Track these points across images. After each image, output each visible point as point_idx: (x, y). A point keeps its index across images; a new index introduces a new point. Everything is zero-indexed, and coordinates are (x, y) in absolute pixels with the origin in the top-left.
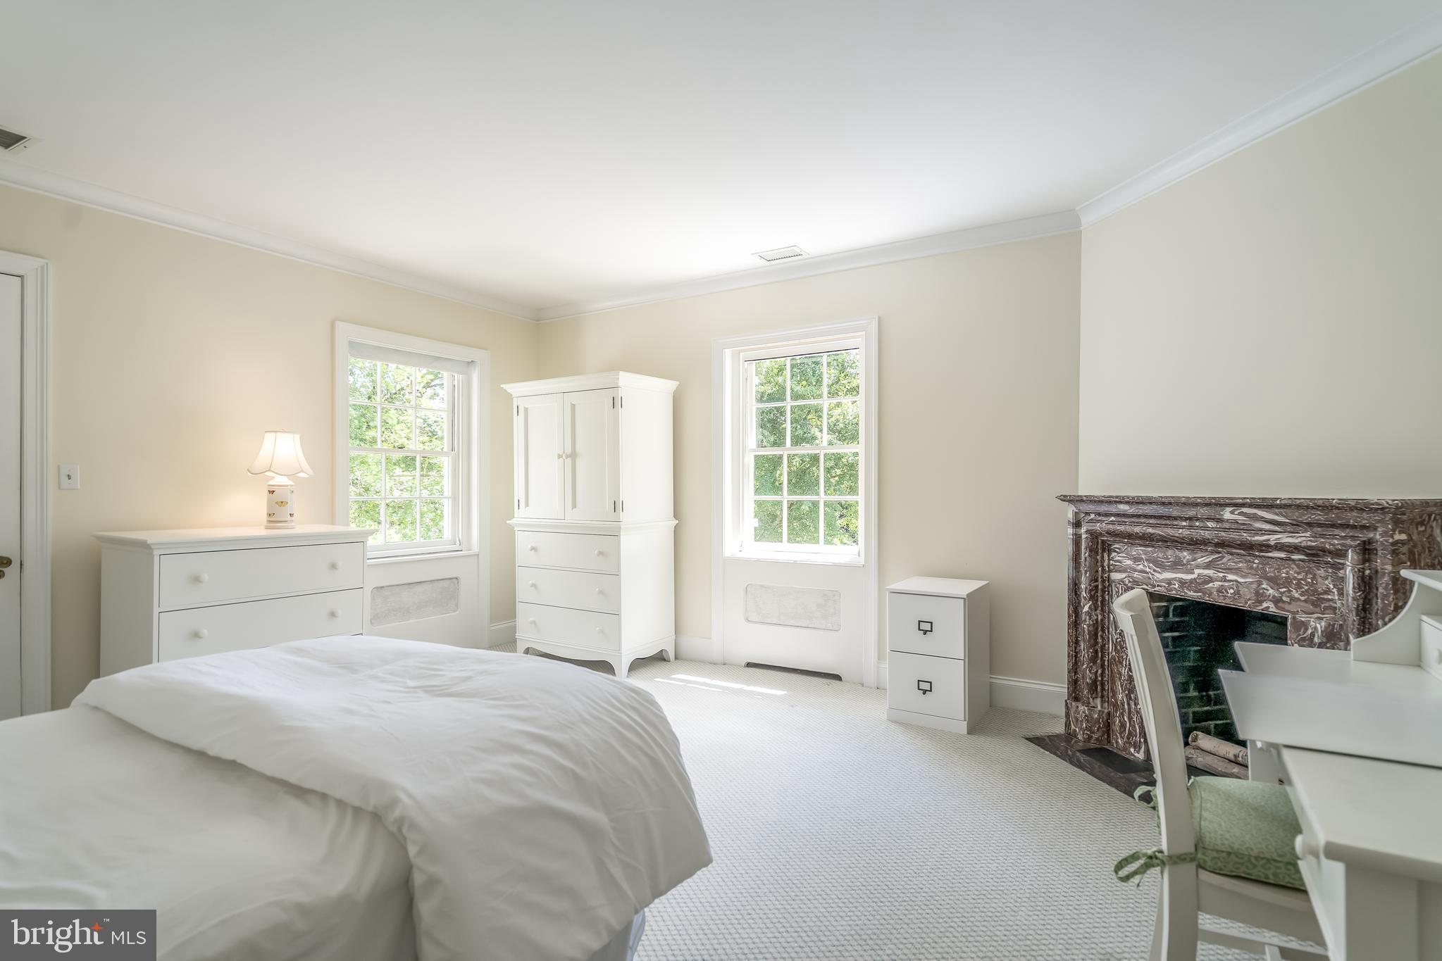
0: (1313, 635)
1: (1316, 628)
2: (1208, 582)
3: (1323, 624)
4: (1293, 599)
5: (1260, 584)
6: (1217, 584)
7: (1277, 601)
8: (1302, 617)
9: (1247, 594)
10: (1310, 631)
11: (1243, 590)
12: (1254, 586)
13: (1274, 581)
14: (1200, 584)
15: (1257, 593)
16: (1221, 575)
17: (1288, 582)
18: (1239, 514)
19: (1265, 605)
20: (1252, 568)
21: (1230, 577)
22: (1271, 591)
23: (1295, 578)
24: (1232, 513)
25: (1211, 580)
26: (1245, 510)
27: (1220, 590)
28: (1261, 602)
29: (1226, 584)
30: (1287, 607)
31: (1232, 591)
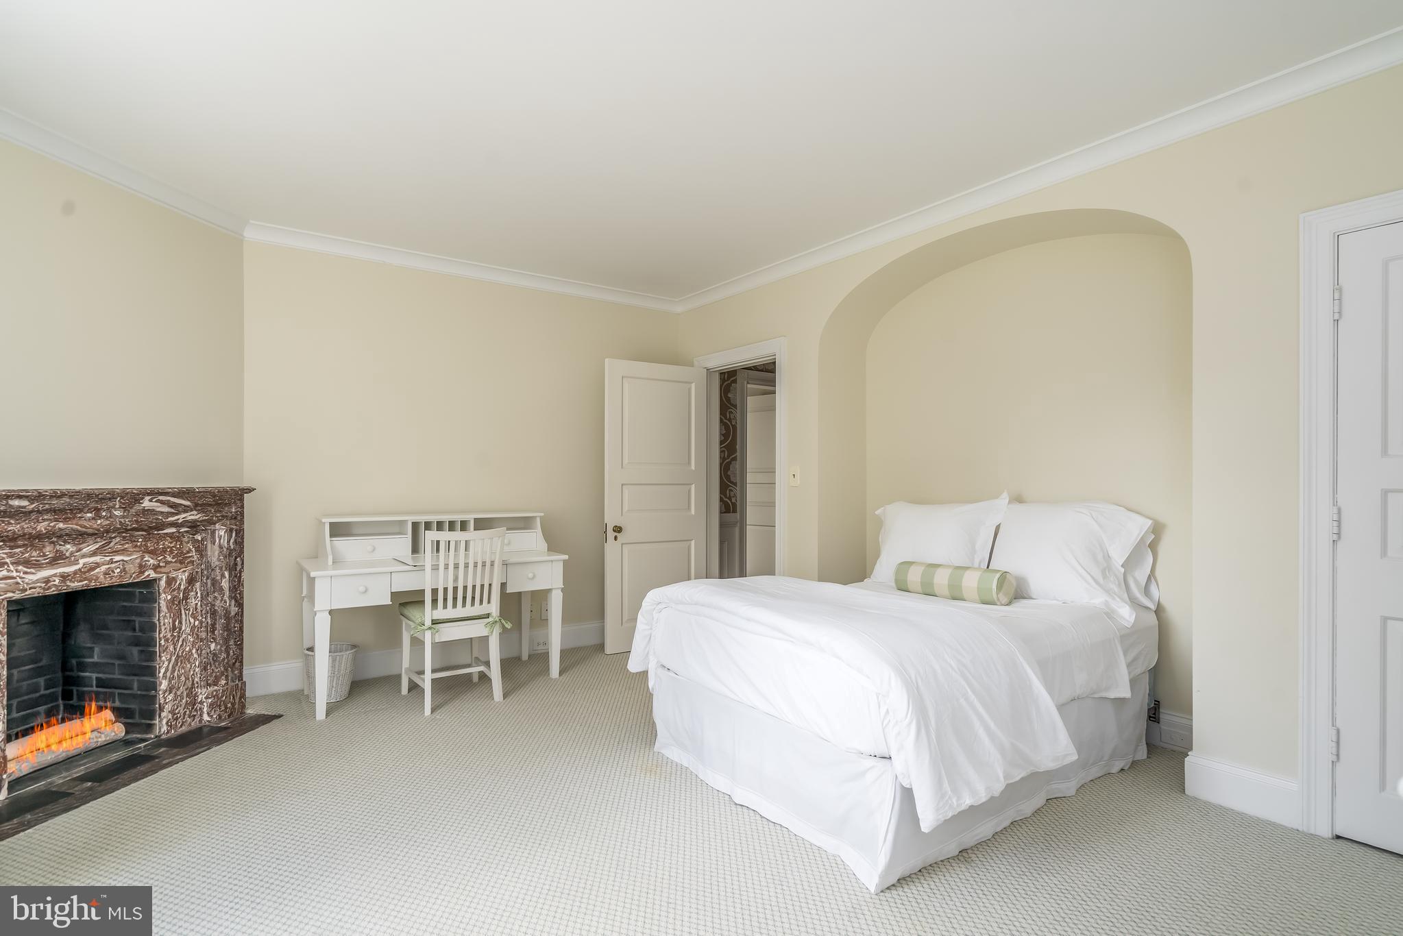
0: (180, 584)
1: (182, 579)
2: (92, 569)
3: (187, 574)
4: (167, 563)
5: (143, 557)
6: (103, 568)
7: (156, 568)
8: (173, 574)
9: (132, 568)
10: (178, 582)
11: (128, 567)
12: (138, 561)
13: (153, 553)
14: (85, 572)
15: (141, 566)
16: (108, 559)
17: (164, 551)
18: (156, 502)
19: (146, 574)
20: (136, 546)
21: (117, 558)
22: (152, 561)
23: (169, 547)
24: (151, 501)
25: (98, 565)
26: (161, 498)
27: (105, 574)
28: (144, 572)
29: (113, 565)
30: (163, 570)
31: (118, 570)
